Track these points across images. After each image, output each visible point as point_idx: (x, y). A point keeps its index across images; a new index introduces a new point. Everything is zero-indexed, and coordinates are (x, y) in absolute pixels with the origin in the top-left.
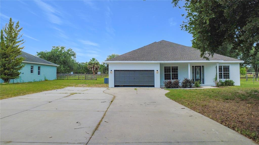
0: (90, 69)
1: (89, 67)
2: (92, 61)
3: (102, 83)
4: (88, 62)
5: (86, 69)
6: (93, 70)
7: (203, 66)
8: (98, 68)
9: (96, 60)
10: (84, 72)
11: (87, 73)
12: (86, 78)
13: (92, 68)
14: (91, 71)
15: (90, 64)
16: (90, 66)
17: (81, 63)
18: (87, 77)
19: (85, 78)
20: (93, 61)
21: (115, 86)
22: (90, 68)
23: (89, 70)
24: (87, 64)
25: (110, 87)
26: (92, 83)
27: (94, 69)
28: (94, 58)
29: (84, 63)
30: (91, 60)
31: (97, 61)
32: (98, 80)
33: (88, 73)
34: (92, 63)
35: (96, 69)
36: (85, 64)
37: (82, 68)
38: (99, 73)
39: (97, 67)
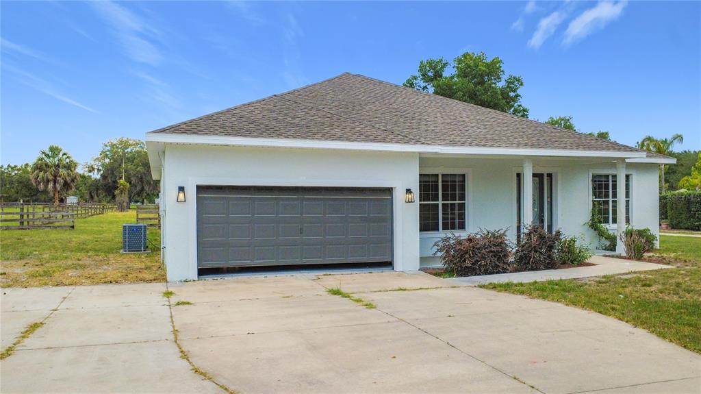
0: (42, 187)
1: (36, 179)
2: (47, 156)
3: (110, 251)
4: (31, 164)
5: (25, 186)
6: (55, 188)
7: (550, 175)
8: (73, 181)
9: (65, 154)
10: (15, 195)
11: (28, 201)
12: (25, 223)
13: (48, 181)
14: (45, 192)
15: (39, 167)
16: (42, 173)
17: (5, 167)
18: (31, 217)
19: (22, 223)
20: (54, 158)
21: (202, 272)
22: (39, 183)
23: (37, 190)
24: (29, 169)
25: (177, 279)
26: (54, 247)
27: (58, 186)
28: (55, 145)
29: (16, 166)
30: (44, 153)
31: (68, 157)
32: (83, 232)
33: (33, 202)
34: (47, 165)
35: (66, 185)
36: (19, 170)
37: (11, 183)
38: (72, 200)
39: (68, 179)
